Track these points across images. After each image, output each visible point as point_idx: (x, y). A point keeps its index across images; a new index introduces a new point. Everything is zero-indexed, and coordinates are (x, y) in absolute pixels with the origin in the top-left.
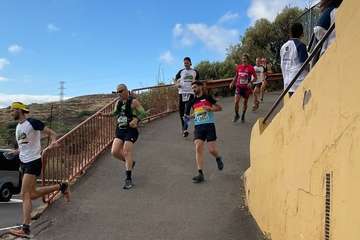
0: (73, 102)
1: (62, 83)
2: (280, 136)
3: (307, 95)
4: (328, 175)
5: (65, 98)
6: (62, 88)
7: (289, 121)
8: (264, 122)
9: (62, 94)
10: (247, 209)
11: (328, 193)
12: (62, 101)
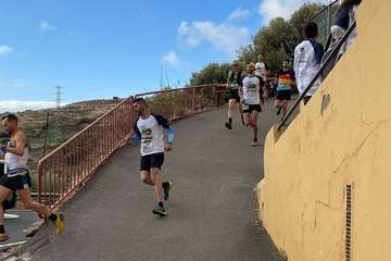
0: (70, 108)
1: (59, 88)
2: (296, 145)
3: (326, 100)
4: (349, 186)
5: (63, 104)
6: (58, 93)
7: (306, 128)
8: (279, 129)
9: (59, 100)
10: (260, 223)
11: (349, 206)
12: (59, 108)
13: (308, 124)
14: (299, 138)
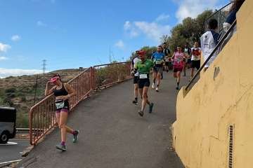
1: (44, 61)
2: (197, 100)
3: (217, 71)
4: (231, 127)
5: (47, 72)
6: (44, 65)
7: (204, 89)
8: (186, 89)
9: (44, 69)
10: (174, 150)
11: (231, 139)
12: (44, 74)
13: (205, 86)
14: (199, 94)
